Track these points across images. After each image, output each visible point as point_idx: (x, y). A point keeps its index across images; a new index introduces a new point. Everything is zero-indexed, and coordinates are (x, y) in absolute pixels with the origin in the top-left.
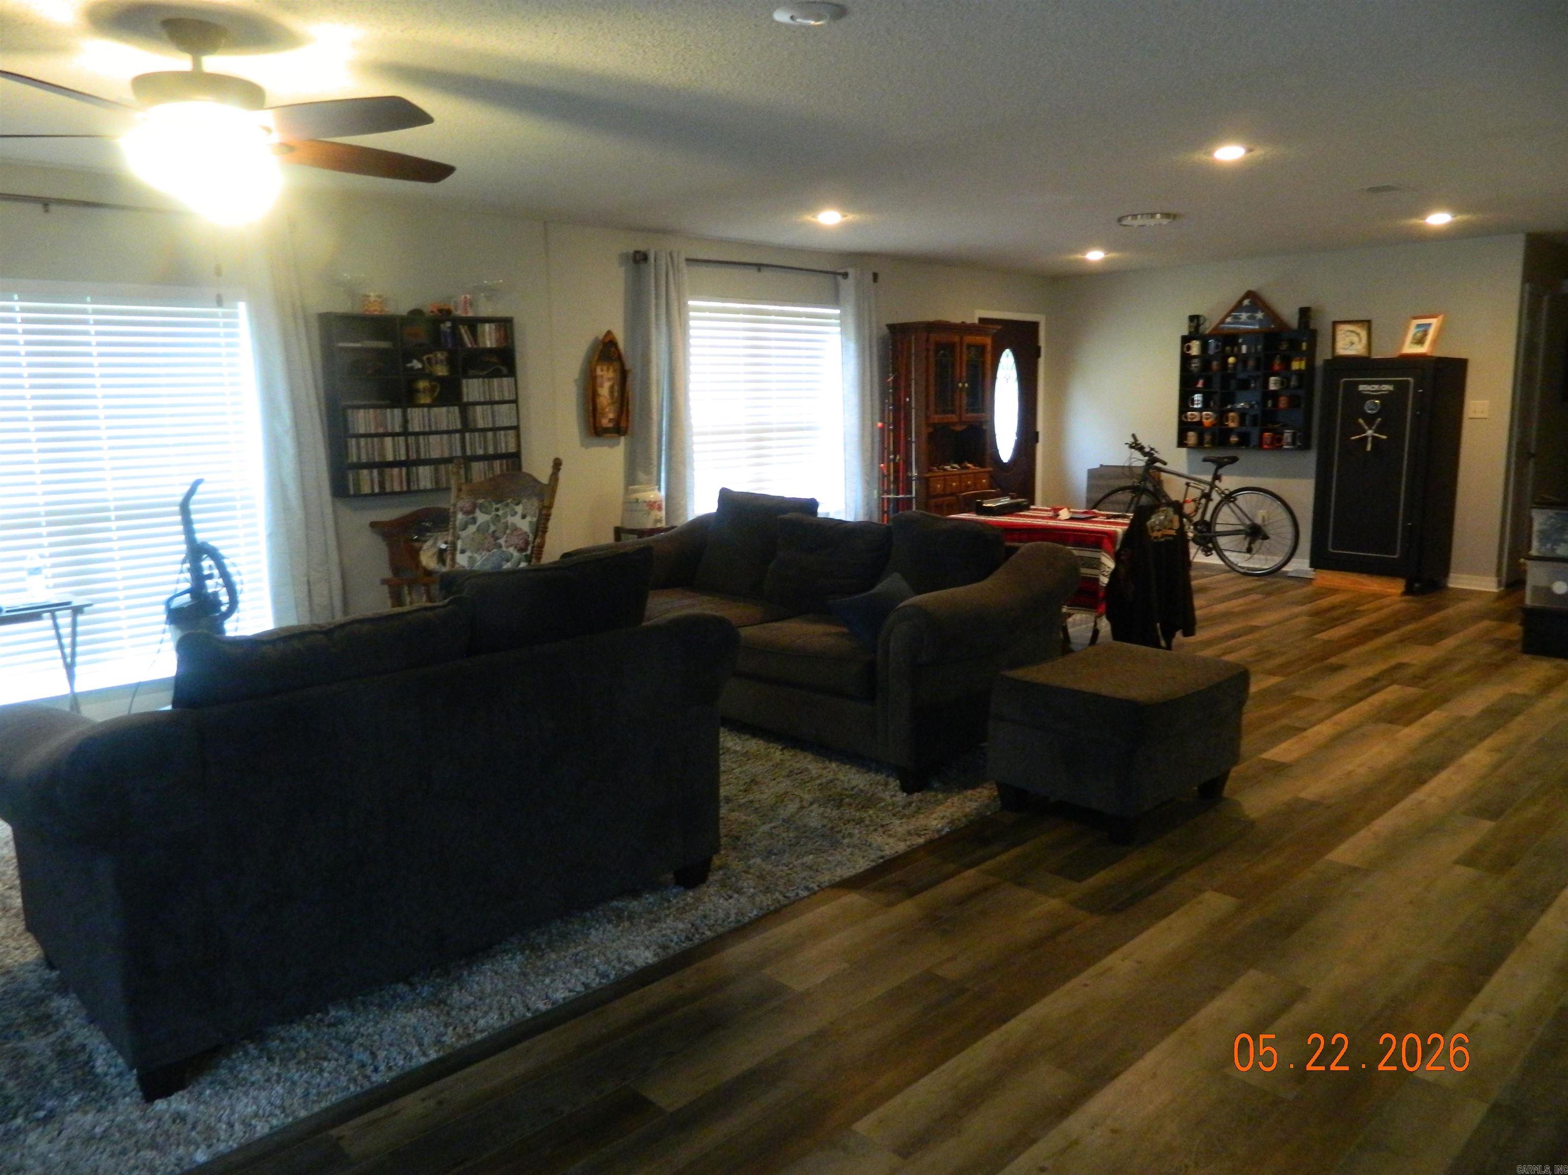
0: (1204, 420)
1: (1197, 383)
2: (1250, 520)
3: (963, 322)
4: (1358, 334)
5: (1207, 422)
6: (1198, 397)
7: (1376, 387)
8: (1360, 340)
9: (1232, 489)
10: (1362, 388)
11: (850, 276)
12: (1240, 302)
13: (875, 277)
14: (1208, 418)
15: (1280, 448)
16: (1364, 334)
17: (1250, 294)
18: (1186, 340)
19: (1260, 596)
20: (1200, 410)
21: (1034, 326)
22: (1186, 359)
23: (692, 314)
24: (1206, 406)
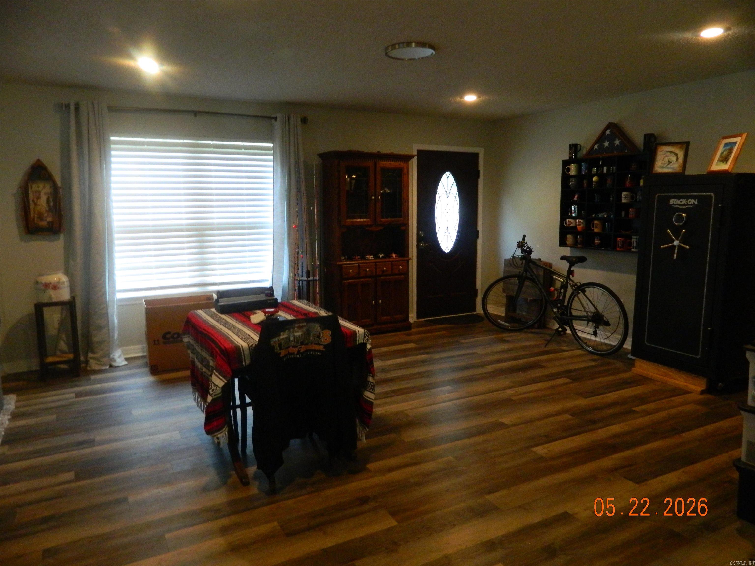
0: (577, 226)
1: (574, 197)
2: (595, 308)
3: (378, 152)
4: (676, 154)
5: (580, 228)
6: (574, 208)
7: (684, 201)
8: (677, 159)
9: (583, 282)
10: (672, 202)
11: (278, 119)
12: (604, 132)
13: (304, 121)
14: (580, 224)
15: (629, 251)
16: (681, 154)
17: (610, 126)
18: (566, 164)
19: (568, 380)
20: (575, 218)
21: (476, 156)
22: (565, 178)
23: (112, 146)
24: (579, 216)
